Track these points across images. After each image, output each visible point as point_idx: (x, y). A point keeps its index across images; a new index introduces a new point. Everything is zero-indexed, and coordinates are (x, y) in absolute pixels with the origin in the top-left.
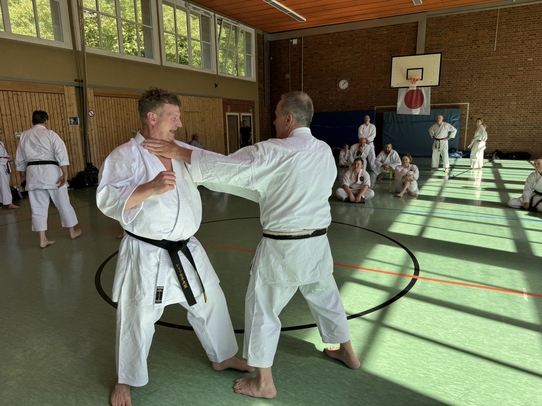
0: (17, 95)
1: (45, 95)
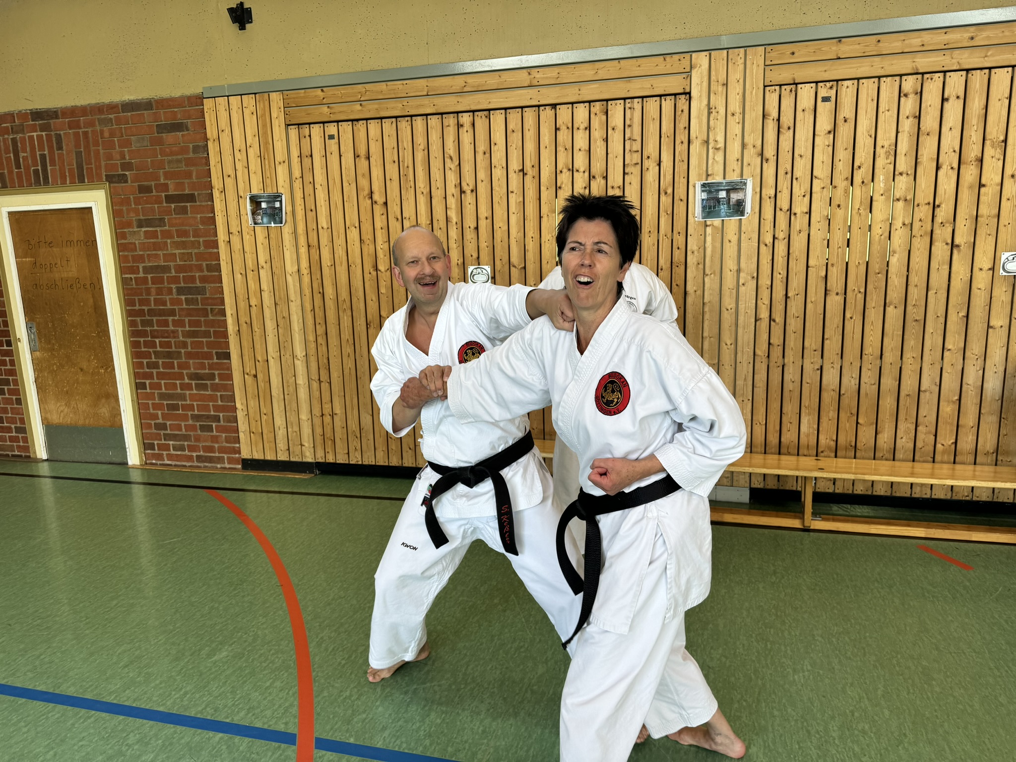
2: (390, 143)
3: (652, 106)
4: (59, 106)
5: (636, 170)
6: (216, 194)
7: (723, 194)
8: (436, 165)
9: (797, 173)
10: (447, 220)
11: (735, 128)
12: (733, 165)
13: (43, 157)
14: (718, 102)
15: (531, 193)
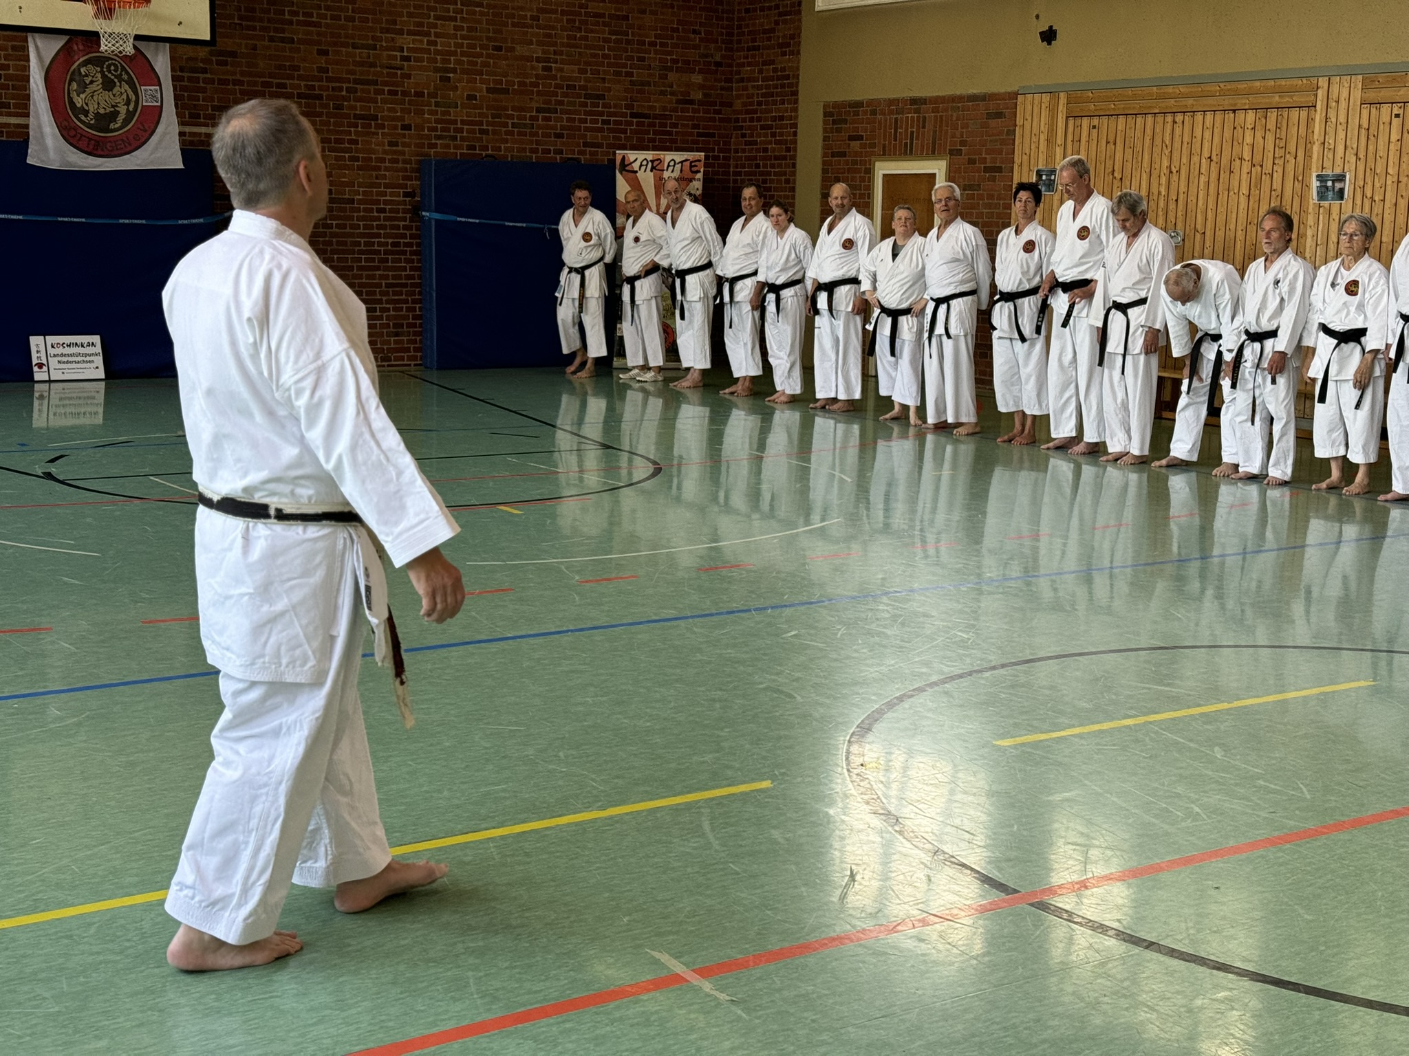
2: (1130, 133)
3: (1295, 113)
4: (929, 95)
5: (1281, 162)
6: (1016, 167)
7: (1330, 183)
8: (1157, 150)
9: (1378, 171)
10: (1159, 193)
11: (1341, 135)
12: (1339, 162)
13: (912, 133)
14: (1332, 114)
15: (1214, 175)
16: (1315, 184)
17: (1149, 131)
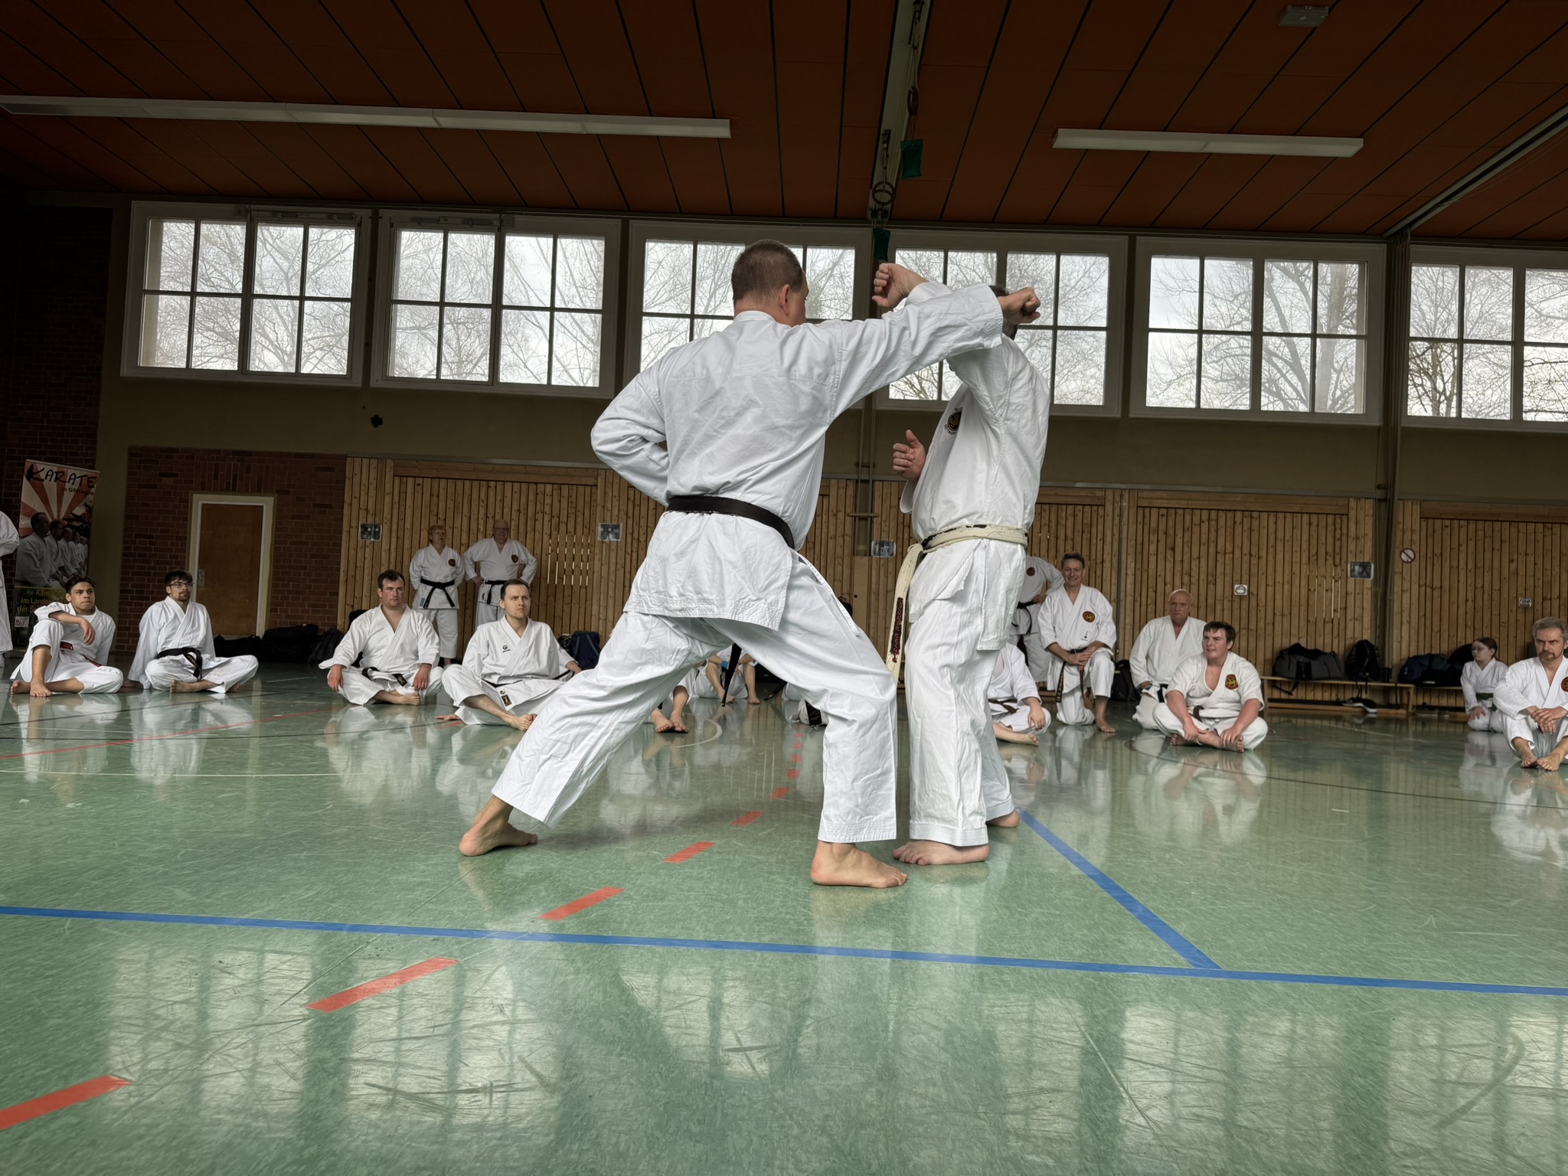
0: (1252, 517)
1: (1306, 517)
2: (451, 491)
3: (581, 488)
4: (253, 450)
5: (573, 516)
8: (475, 504)
11: (616, 503)
12: (615, 518)
14: (609, 491)
16: (600, 529)
17: (467, 491)
